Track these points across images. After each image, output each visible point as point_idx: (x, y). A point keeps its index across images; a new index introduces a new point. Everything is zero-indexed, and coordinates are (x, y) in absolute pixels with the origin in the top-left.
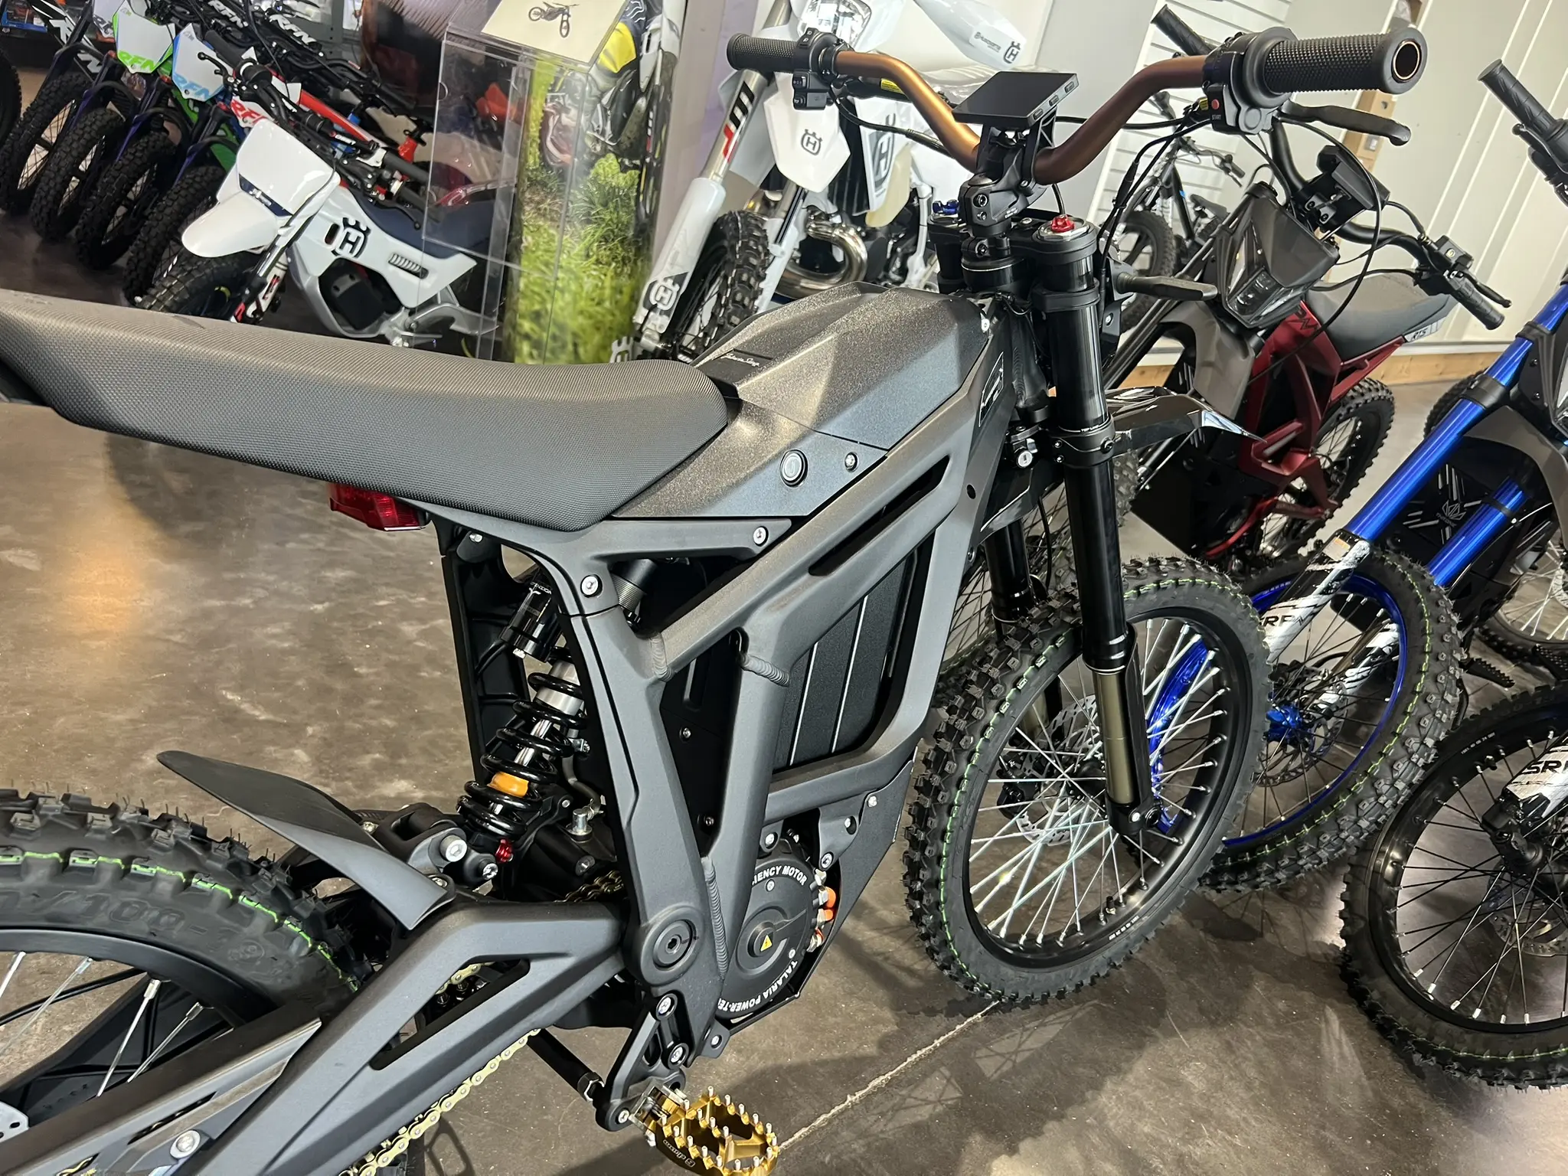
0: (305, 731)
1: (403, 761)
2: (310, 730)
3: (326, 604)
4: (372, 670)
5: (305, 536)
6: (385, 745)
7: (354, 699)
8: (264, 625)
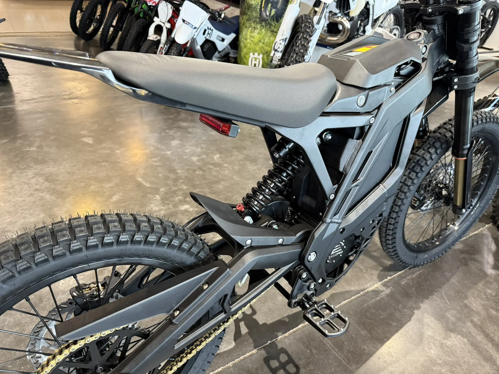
0: (160, 190)
3: (171, 152)
5: (167, 131)
8: (152, 158)
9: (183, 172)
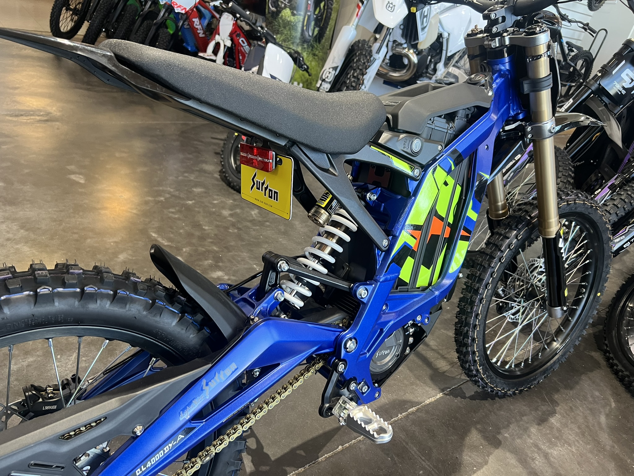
0: (182, 250)
1: (220, 264)
2: (184, 250)
3: (193, 201)
4: (210, 228)
5: (186, 175)
6: (213, 257)
7: (202, 238)
8: (168, 208)
9: (211, 229)
